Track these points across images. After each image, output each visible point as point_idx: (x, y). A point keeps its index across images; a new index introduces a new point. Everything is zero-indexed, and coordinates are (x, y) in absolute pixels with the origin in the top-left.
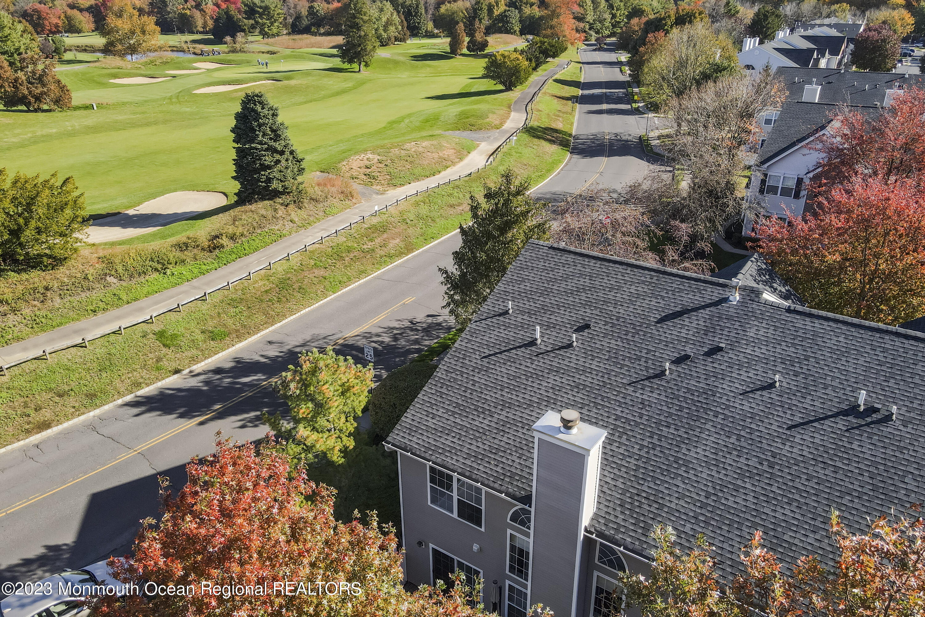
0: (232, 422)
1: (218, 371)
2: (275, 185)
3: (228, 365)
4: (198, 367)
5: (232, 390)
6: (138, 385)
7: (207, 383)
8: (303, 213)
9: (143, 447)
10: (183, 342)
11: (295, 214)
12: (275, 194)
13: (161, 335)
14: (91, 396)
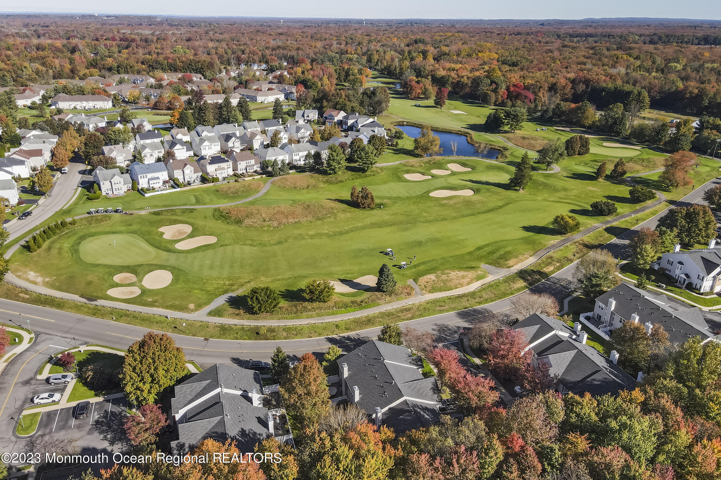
0: (341, 349)
1: (344, 337)
2: (384, 289)
3: (346, 337)
4: (341, 335)
5: (343, 342)
6: (328, 335)
7: (340, 339)
8: (390, 298)
9: (321, 347)
10: (340, 328)
11: (388, 298)
12: (384, 292)
13: (337, 325)
14: (320, 334)
